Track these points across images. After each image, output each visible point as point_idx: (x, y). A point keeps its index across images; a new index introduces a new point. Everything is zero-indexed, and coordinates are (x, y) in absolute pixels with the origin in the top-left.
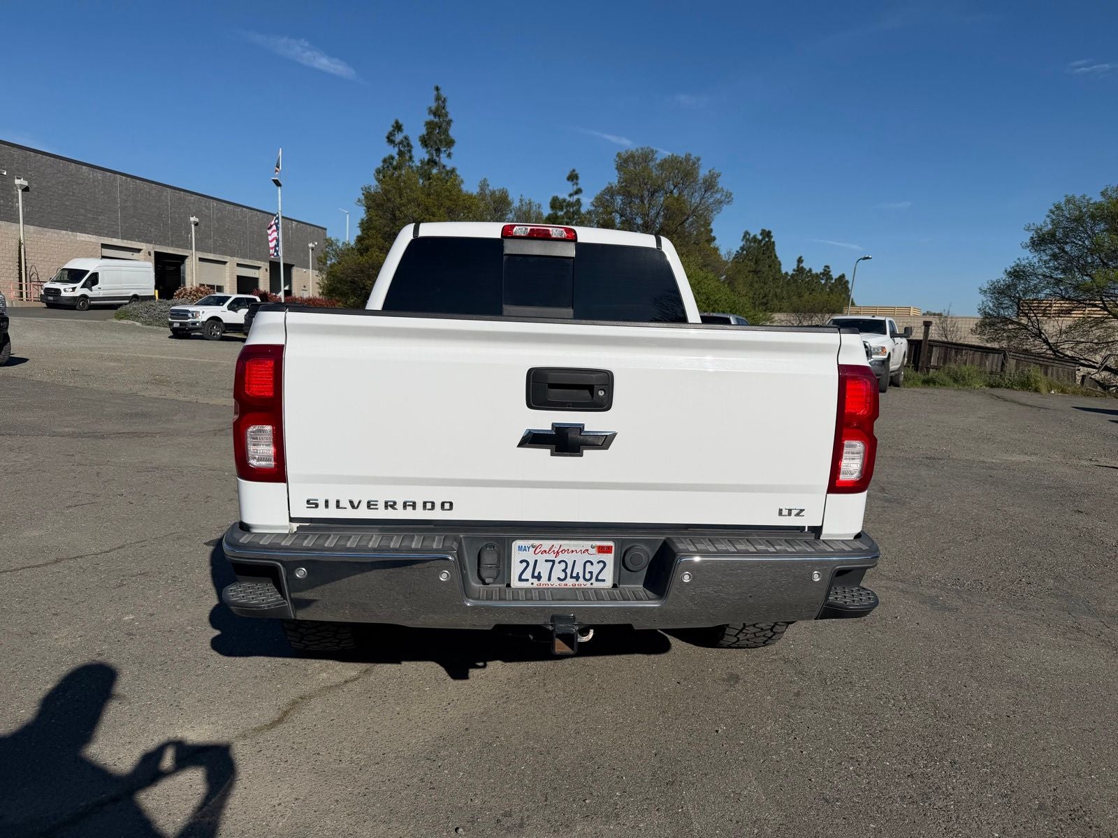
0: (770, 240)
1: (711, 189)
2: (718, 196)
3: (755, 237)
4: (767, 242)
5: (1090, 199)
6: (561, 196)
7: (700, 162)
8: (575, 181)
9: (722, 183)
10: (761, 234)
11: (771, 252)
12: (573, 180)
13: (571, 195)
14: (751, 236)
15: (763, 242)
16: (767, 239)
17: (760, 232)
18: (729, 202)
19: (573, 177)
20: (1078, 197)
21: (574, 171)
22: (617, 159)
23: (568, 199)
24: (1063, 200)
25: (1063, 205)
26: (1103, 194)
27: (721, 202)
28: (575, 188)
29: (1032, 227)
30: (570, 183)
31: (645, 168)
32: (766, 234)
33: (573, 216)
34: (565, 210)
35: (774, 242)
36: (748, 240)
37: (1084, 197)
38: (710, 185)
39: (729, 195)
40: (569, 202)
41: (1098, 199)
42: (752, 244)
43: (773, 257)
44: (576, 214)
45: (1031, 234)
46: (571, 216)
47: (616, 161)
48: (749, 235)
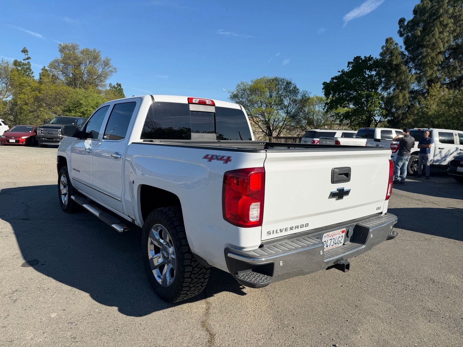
0: (121, 88)
1: (108, 65)
2: (110, 69)
3: (114, 86)
4: (119, 88)
5: (248, 83)
6: (19, 60)
7: (101, 53)
8: (26, 53)
9: (111, 63)
10: (117, 85)
11: (122, 93)
12: (25, 52)
13: (24, 60)
14: (113, 85)
15: (118, 88)
16: (119, 87)
17: (116, 84)
18: (116, 72)
19: (25, 51)
20: (244, 82)
21: (25, 48)
22: (59, 47)
23: (23, 62)
24: (240, 83)
25: (240, 84)
26: (252, 82)
27: (112, 72)
28: (27, 57)
29: (230, 92)
30: (23, 54)
31: (74, 52)
32: (119, 85)
33: (27, 70)
34: (22, 67)
35: (122, 89)
36: (111, 87)
37: (246, 82)
38: (106, 64)
39: (115, 69)
40: (23, 63)
41: (250, 83)
42: (113, 89)
43: (123, 95)
44: (28, 69)
45: (230, 94)
46: (26, 70)
47: (59, 48)
48: (112, 85)
